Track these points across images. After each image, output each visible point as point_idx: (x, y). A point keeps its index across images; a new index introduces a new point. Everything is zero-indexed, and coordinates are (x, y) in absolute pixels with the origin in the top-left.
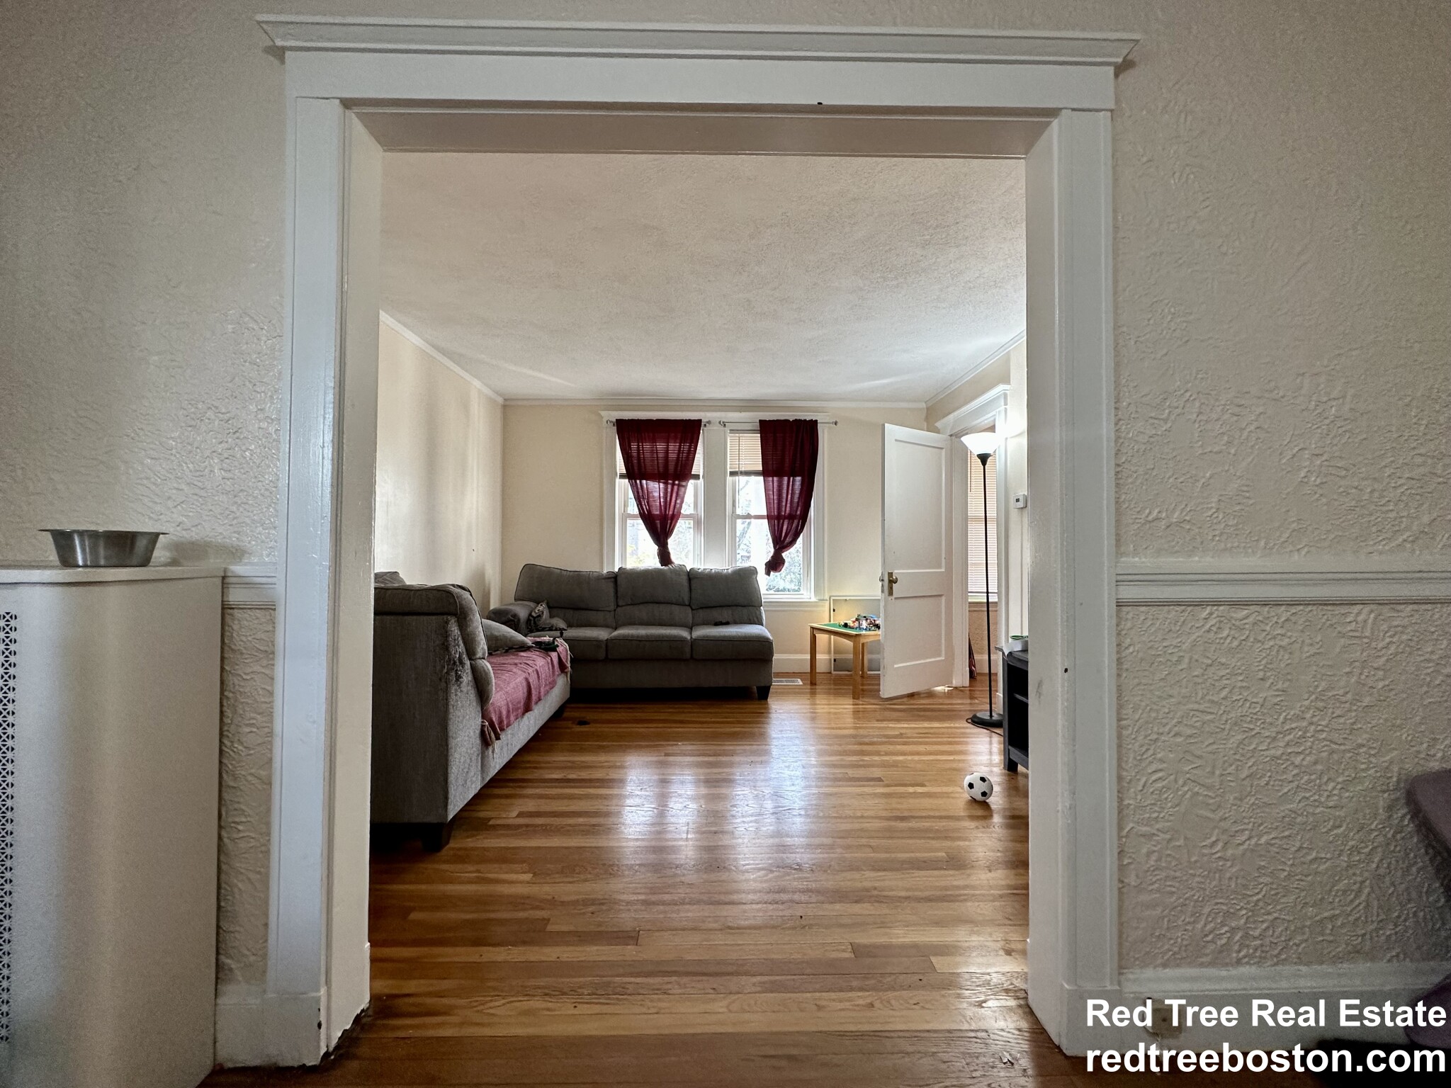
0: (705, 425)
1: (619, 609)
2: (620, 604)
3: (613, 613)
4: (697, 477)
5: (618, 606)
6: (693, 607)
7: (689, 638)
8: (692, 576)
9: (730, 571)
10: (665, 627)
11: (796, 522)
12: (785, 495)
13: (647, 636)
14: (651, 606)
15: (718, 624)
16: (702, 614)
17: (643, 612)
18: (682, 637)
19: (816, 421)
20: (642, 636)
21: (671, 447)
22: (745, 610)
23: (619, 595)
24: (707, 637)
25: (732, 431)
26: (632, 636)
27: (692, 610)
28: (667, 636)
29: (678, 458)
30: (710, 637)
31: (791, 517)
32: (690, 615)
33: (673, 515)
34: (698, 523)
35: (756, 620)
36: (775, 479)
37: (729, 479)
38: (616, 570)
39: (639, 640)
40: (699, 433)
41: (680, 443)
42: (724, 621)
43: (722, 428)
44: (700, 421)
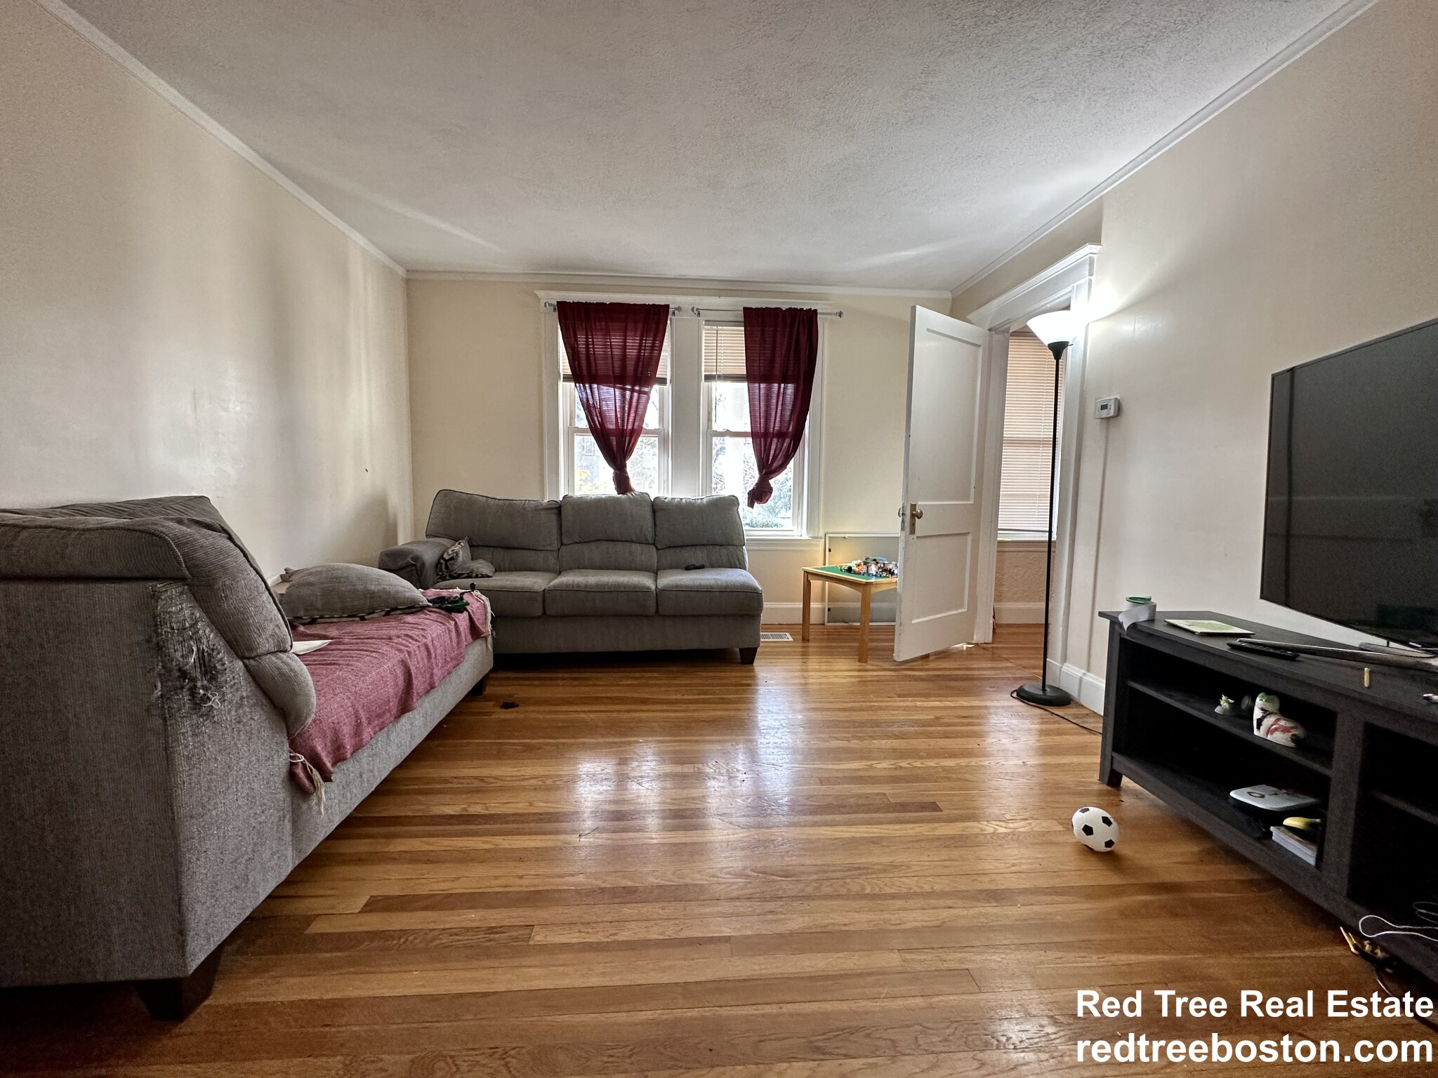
0: (674, 313)
1: (563, 548)
2: (565, 541)
3: (555, 554)
4: (663, 381)
5: (562, 544)
6: (659, 547)
7: (653, 587)
8: (657, 508)
9: (704, 501)
10: (622, 572)
11: (787, 441)
12: (774, 407)
13: (597, 585)
14: (604, 545)
15: (689, 568)
16: (670, 555)
17: (593, 552)
18: (644, 587)
19: (816, 310)
20: (591, 586)
21: (630, 342)
22: (724, 551)
23: (563, 531)
24: (677, 586)
25: (708, 322)
26: (578, 585)
27: (657, 549)
28: (625, 586)
29: (639, 356)
30: (681, 586)
31: (781, 435)
32: (655, 556)
33: (633, 429)
34: (663, 442)
35: (737, 562)
36: (763, 386)
37: (704, 384)
38: (561, 499)
39: (588, 591)
40: (666, 323)
41: (642, 336)
42: (698, 564)
43: (695, 318)
44: (666, 307)
